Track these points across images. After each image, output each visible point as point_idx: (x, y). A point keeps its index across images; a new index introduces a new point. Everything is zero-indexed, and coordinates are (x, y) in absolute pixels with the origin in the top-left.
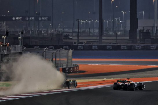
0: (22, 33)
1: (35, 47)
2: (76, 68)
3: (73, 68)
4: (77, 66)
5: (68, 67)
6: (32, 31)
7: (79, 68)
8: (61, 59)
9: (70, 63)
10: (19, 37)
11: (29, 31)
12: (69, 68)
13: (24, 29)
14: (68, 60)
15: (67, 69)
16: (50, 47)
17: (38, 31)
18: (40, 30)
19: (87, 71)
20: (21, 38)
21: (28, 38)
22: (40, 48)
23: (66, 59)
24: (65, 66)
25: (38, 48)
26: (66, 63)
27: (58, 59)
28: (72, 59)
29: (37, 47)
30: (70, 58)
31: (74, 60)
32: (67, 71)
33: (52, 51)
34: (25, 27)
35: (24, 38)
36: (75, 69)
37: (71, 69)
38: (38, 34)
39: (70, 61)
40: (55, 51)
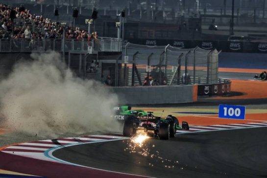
0: (123, 15)
1: (148, 42)
2: (226, 87)
3: (220, 85)
4: (228, 83)
5: (210, 83)
6: (143, 11)
7: (230, 86)
8: (197, 68)
9: (214, 77)
10: (117, 23)
11: (138, 12)
12: (212, 87)
13: (128, 7)
14: (210, 70)
15: (207, 88)
16: (176, 43)
17: (154, 12)
18: (160, 9)
19: (246, 94)
20: (122, 23)
21: (136, 25)
22: (157, 45)
23: (205, 69)
24: (203, 82)
25: (153, 45)
26: (207, 76)
27: (191, 68)
28: (217, 68)
29: (151, 42)
30: (214, 66)
31: (221, 70)
32: (207, 91)
33: (179, 51)
34: (131, 2)
35: (127, 25)
36: (223, 87)
37: (216, 88)
38: (155, 18)
39: (214, 71)
40: (186, 52)
